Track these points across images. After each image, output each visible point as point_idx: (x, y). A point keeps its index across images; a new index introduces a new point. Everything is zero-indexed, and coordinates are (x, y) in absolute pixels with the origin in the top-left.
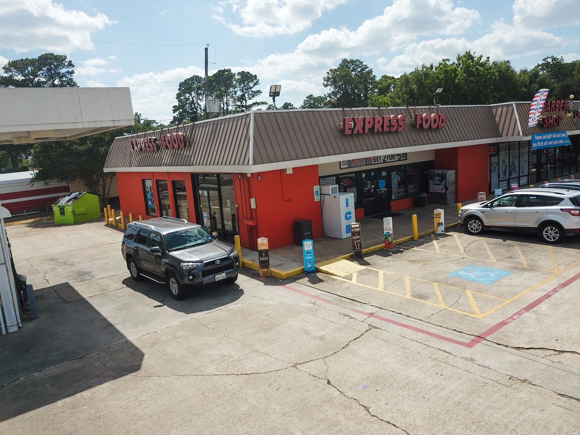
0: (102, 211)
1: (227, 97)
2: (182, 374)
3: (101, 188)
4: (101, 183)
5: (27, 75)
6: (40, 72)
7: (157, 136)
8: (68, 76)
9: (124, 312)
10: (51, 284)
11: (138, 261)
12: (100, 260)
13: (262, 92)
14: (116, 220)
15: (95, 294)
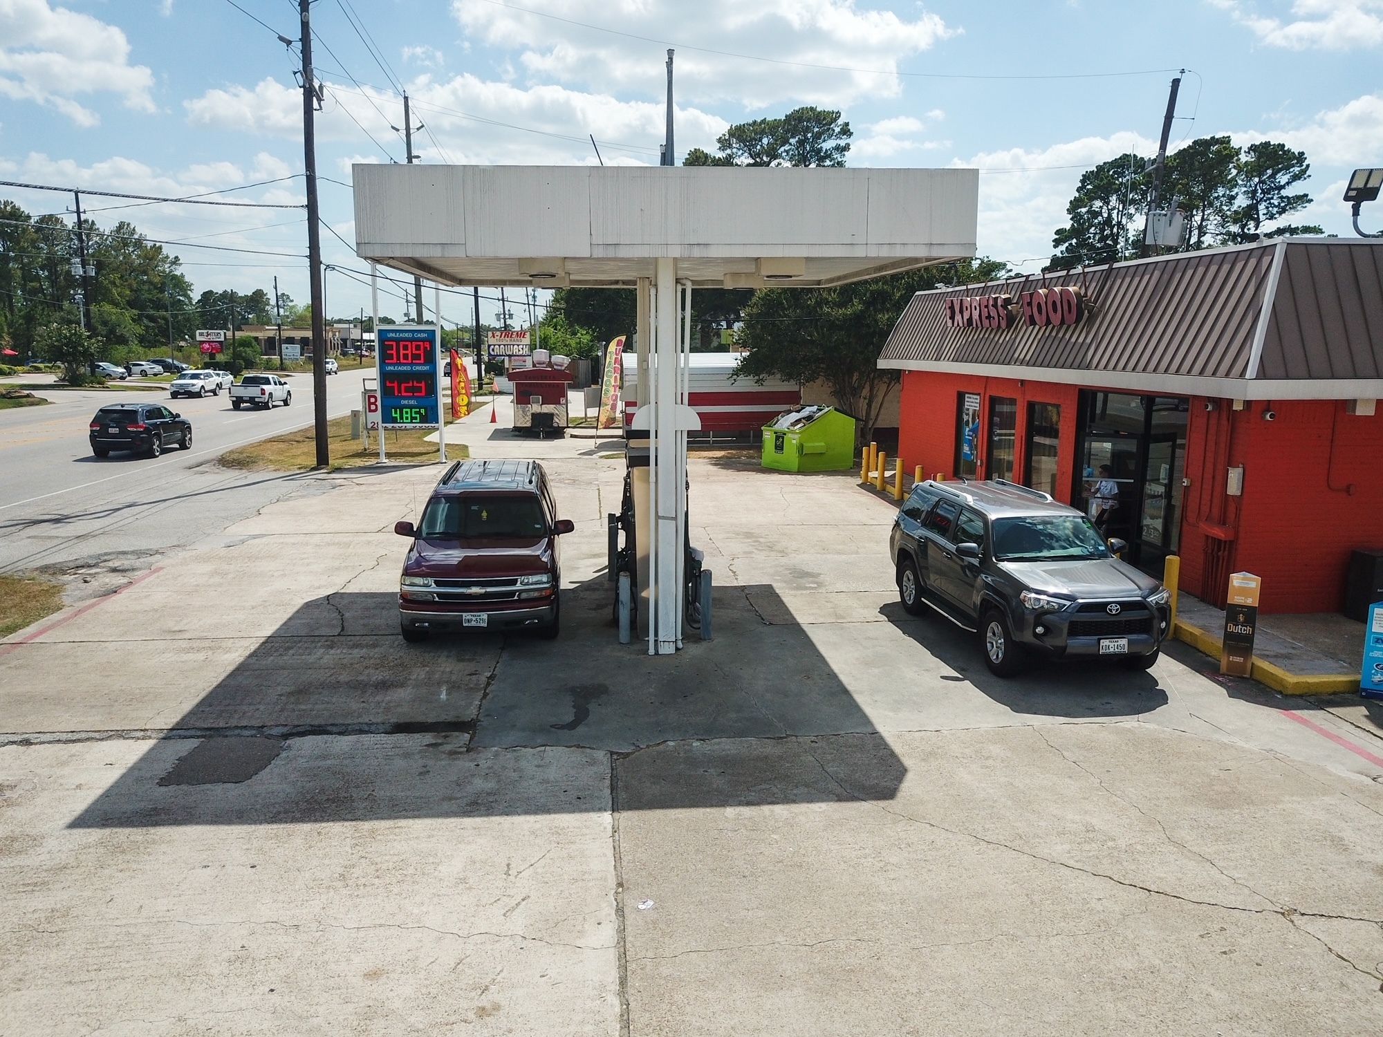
0: (858, 453)
1: (1203, 211)
2: (986, 838)
3: (863, 404)
4: (865, 392)
5: (758, 155)
6: (782, 149)
7: (1013, 293)
8: (835, 156)
9: (876, 671)
10: (741, 582)
11: (923, 571)
12: (839, 553)
13: (1312, 200)
14: (883, 477)
15: (822, 620)
